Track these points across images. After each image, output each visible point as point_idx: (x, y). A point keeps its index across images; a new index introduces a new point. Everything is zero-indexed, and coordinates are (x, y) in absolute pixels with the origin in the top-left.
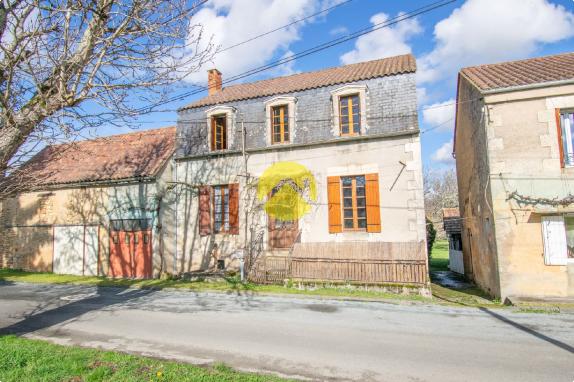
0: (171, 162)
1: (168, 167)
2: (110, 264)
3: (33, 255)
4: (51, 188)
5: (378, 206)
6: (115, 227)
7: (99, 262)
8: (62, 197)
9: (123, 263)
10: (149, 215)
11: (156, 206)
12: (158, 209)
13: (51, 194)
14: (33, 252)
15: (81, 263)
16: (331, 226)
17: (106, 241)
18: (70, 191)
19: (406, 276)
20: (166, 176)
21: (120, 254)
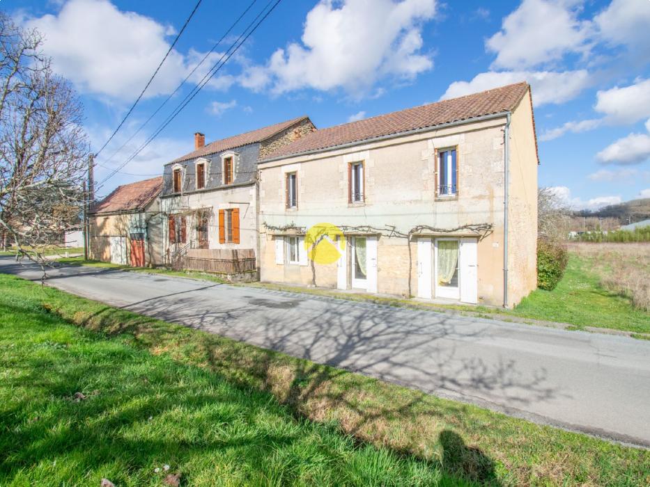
0: (158, 199)
1: (155, 202)
2: (131, 259)
3: (103, 253)
4: (107, 215)
5: (239, 228)
6: (132, 238)
7: (127, 257)
8: (112, 220)
9: (136, 258)
10: (143, 231)
11: (145, 226)
12: (147, 228)
13: (107, 218)
14: (103, 251)
15: (120, 258)
16: (220, 239)
17: (129, 245)
18: (115, 216)
19: (222, 268)
20: (153, 208)
21: (135, 254)
